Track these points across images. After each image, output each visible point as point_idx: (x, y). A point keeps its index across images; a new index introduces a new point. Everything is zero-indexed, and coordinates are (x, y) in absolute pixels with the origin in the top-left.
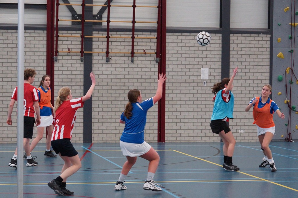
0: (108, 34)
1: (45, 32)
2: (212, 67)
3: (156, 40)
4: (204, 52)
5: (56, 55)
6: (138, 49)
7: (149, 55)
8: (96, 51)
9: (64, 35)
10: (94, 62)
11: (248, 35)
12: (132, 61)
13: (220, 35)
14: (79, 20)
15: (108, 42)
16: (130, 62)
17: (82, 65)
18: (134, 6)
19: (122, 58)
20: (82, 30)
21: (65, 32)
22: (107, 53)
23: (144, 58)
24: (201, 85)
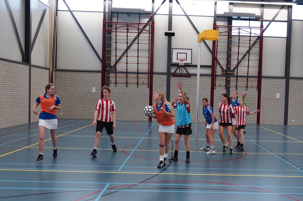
0: (237, 78)
1: (211, 77)
2: (281, 93)
3: (257, 81)
4: (278, 87)
5: (215, 87)
6: (250, 84)
7: (254, 87)
8: (231, 85)
9: (218, 78)
10: (230, 90)
11: (297, 80)
12: (247, 90)
13: (285, 79)
14: (225, 72)
15: (237, 81)
16: (246, 90)
17: (226, 91)
18: (248, 67)
19: (242, 88)
20: (226, 76)
21: (219, 77)
22: (236, 86)
23: (252, 89)
24: (276, 100)
